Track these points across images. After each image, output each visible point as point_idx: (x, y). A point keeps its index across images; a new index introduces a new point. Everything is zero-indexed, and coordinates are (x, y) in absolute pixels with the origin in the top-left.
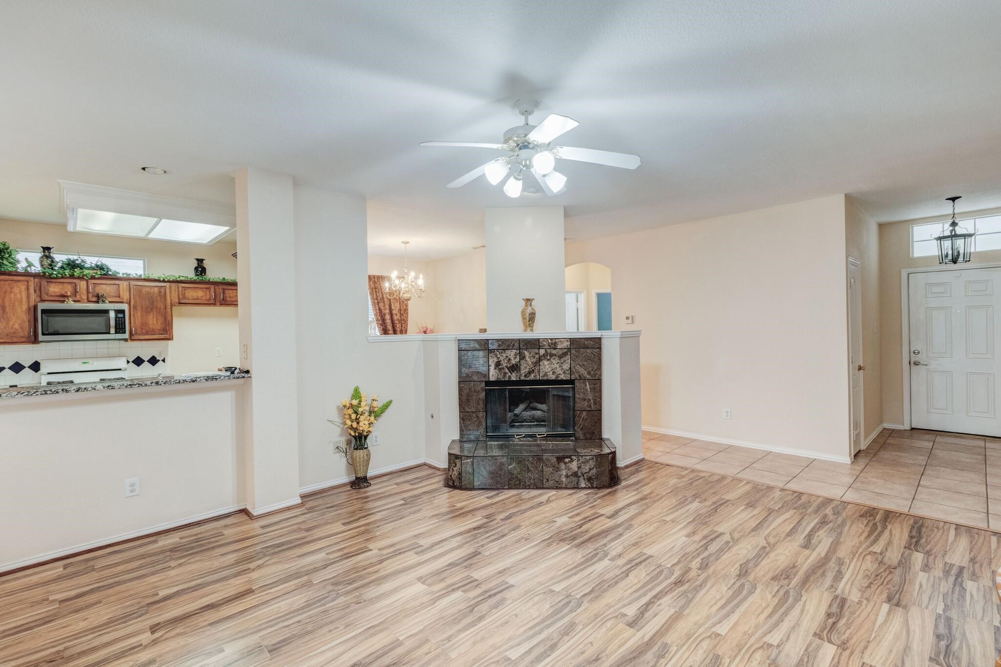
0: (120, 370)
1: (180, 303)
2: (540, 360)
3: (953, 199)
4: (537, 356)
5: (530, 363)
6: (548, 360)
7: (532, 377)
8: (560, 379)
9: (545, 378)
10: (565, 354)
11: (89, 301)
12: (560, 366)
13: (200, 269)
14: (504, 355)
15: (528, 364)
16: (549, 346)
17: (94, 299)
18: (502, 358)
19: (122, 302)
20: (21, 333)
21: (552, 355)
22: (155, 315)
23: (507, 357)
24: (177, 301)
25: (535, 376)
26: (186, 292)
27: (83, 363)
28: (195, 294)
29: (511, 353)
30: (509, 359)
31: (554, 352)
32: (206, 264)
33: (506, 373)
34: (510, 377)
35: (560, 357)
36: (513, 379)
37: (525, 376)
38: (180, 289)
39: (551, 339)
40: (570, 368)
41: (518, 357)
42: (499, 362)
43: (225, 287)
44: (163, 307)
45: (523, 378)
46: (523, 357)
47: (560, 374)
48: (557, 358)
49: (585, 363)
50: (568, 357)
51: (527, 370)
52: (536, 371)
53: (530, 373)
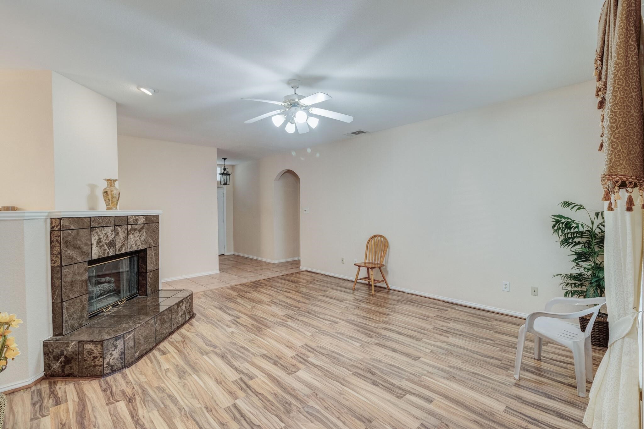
2: (128, 234)
4: (126, 232)
5: (122, 238)
6: (133, 234)
7: (123, 251)
8: (139, 249)
9: (131, 250)
10: (142, 228)
12: (140, 239)
14: (104, 232)
15: (120, 239)
16: (134, 222)
18: (102, 236)
21: (135, 230)
23: (105, 234)
25: (125, 249)
29: (109, 230)
30: (108, 236)
31: (136, 227)
33: (105, 250)
34: (108, 253)
35: (140, 231)
36: (111, 254)
37: (119, 250)
39: (135, 216)
40: (145, 240)
41: (114, 233)
42: (100, 239)
45: (117, 253)
46: (117, 234)
47: (139, 245)
48: (138, 232)
49: (152, 235)
50: (144, 230)
51: (120, 244)
52: (126, 245)
53: (122, 247)
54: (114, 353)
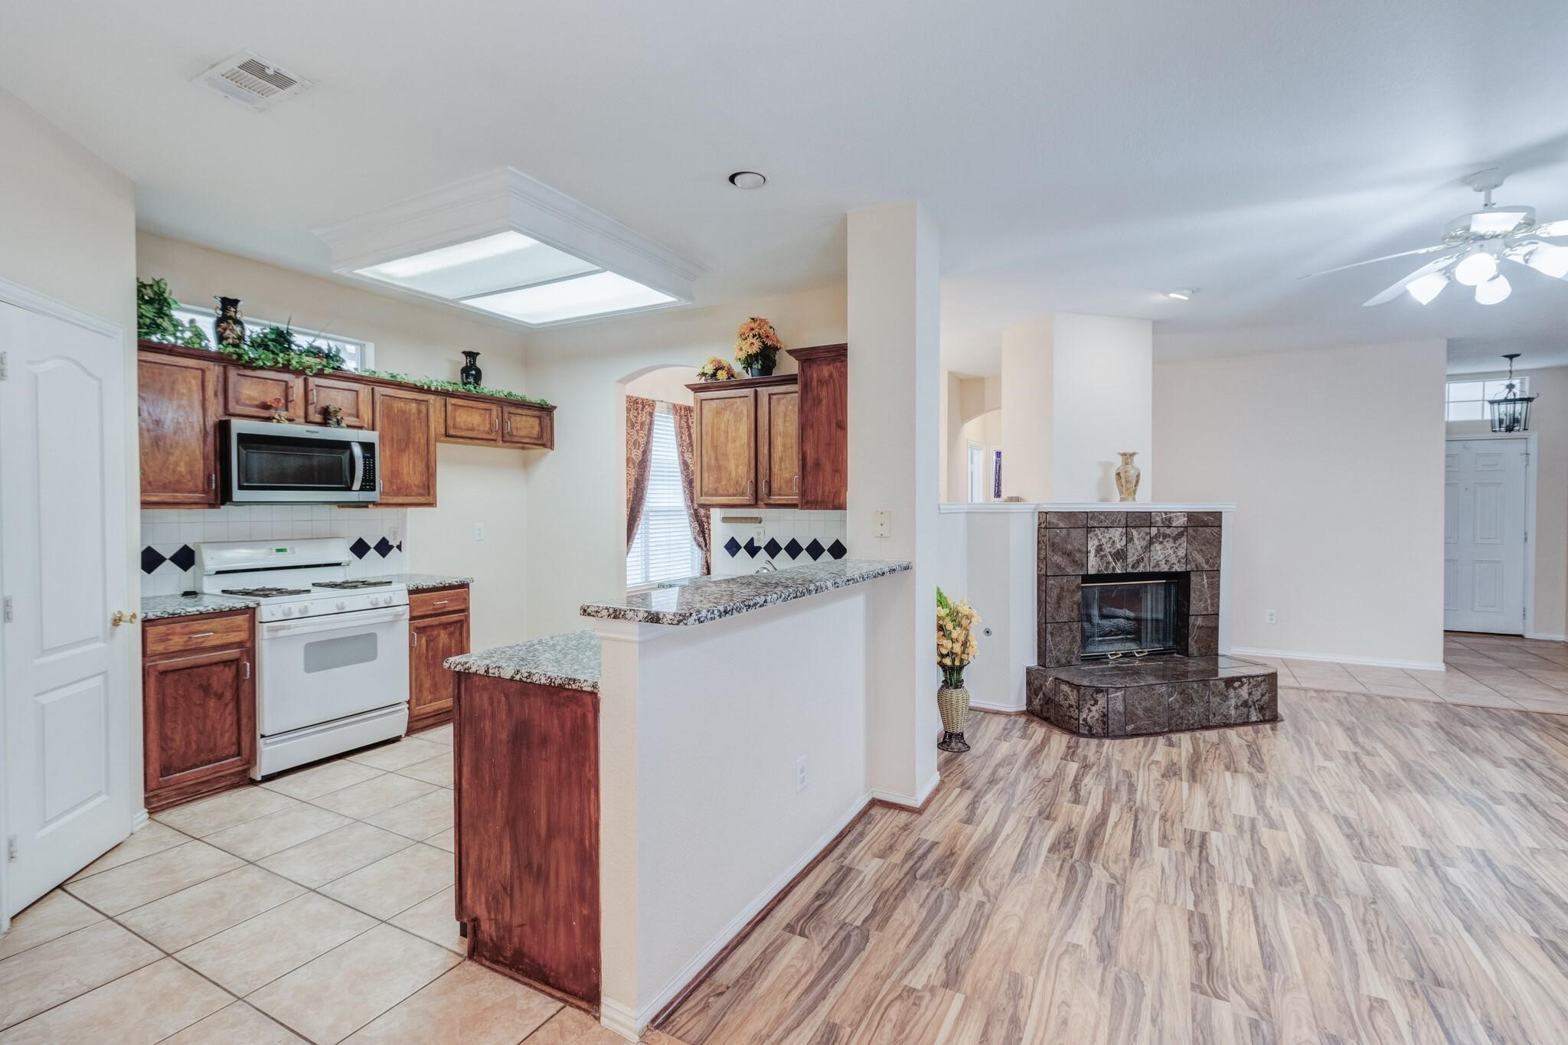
0: (339, 564)
1: (447, 435)
2: (1151, 543)
3: (1511, 357)
4: (1148, 538)
5: (1139, 548)
6: (1161, 543)
7: (1140, 569)
8: (1173, 570)
9: (1156, 570)
10: (1180, 535)
11: (307, 421)
12: (1174, 552)
13: (471, 372)
14: (1108, 536)
15: (1136, 549)
16: (1163, 522)
17: (318, 418)
18: (1104, 541)
19: (361, 428)
20: (191, 484)
21: (1165, 536)
22: (411, 456)
23: (1110, 538)
24: (443, 431)
25: (1145, 567)
26: (457, 415)
27: (278, 550)
28: (469, 419)
29: (1116, 533)
30: (1114, 542)
31: (1168, 531)
32: (480, 363)
33: (1108, 563)
34: (1114, 568)
35: (1175, 539)
36: (1118, 571)
37: (1133, 567)
38: (449, 407)
39: (1166, 513)
40: (1186, 556)
41: (1124, 538)
42: (1101, 545)
43: (512, 410)
44: (423, 441)
45: (1130, 570)
46: (1130, 540)
47: (1174, 564)
48: (1171, 540)
49: (1204, 548)
50: (1184, 539)
51: (1135, 558)
52: (1146, 559)
53: (1138, 562)
54: (1093, 709)
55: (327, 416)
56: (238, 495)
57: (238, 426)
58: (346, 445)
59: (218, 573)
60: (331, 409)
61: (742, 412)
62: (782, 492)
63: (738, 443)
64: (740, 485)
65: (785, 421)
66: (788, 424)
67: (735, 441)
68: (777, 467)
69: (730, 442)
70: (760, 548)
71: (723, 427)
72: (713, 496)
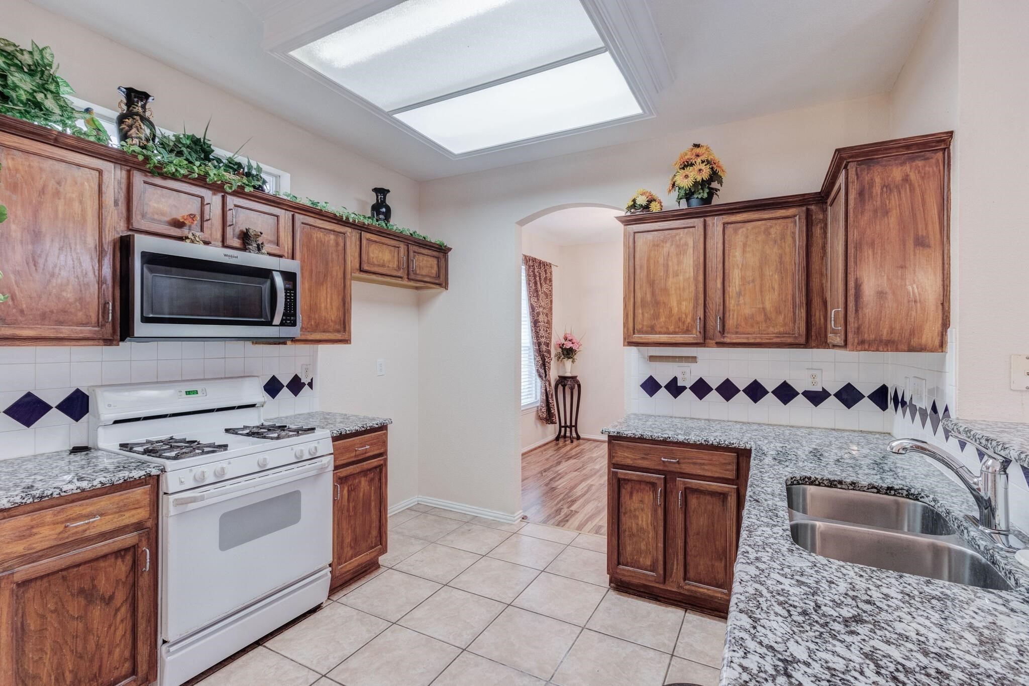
0: (253, 406)
1: (361, 270)
11: (224, 245)
13: (381, 209)
17: (237, 243)
19: (280, 256)
20: (80, 314)
22: (329, 290)
24: (358, 266)
26: (371, 249)
27: (188, 393)
28: (380, 254)
32: (390, 200)
38: (364, 242)
43: (416, 249)
44: (340, 275)
55: (246, 239)
56: (141, 329)
57: (143, 244)
58: (265, 274)
59: (116, 422)
60: (251, 233)
61: (686, 244)
62: (741, 330)
63: (681, 278)
64: (684, 323)
65: (744, 252)
66: (748, 255)
67: (677, 275)
68: (733, 302)
69: (671, 276)
70: (684, 388)
71: (661, 261)
72: (647, 333)
